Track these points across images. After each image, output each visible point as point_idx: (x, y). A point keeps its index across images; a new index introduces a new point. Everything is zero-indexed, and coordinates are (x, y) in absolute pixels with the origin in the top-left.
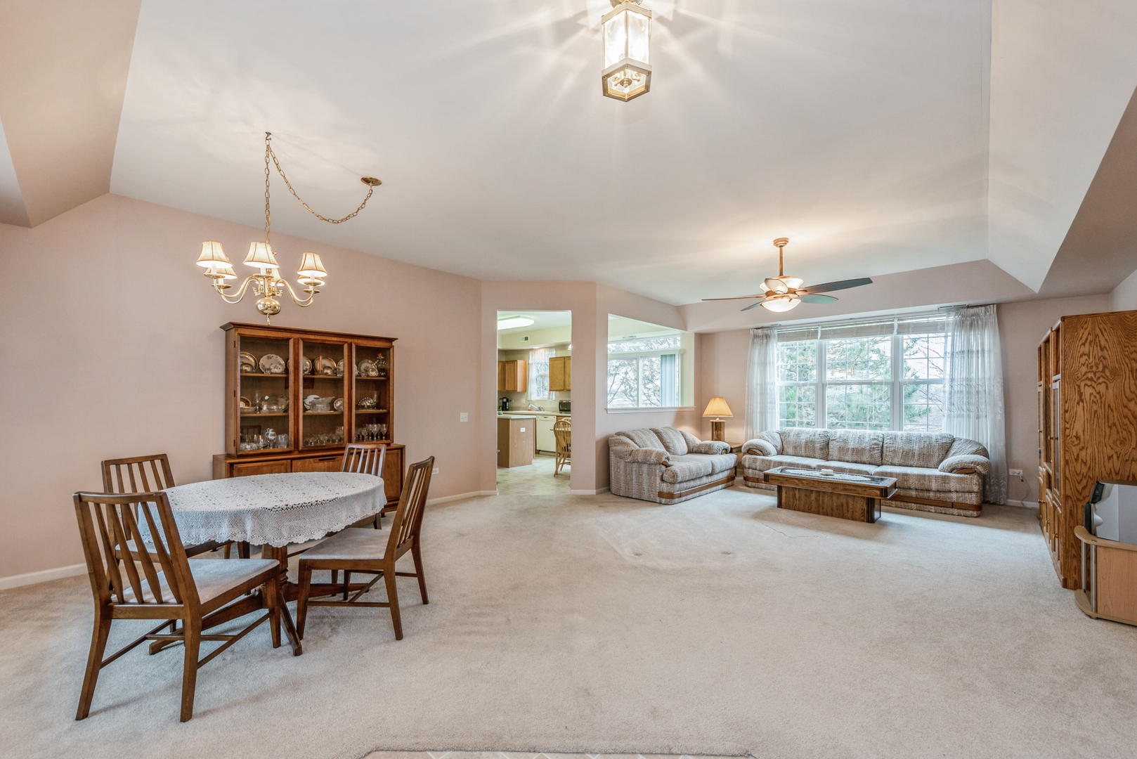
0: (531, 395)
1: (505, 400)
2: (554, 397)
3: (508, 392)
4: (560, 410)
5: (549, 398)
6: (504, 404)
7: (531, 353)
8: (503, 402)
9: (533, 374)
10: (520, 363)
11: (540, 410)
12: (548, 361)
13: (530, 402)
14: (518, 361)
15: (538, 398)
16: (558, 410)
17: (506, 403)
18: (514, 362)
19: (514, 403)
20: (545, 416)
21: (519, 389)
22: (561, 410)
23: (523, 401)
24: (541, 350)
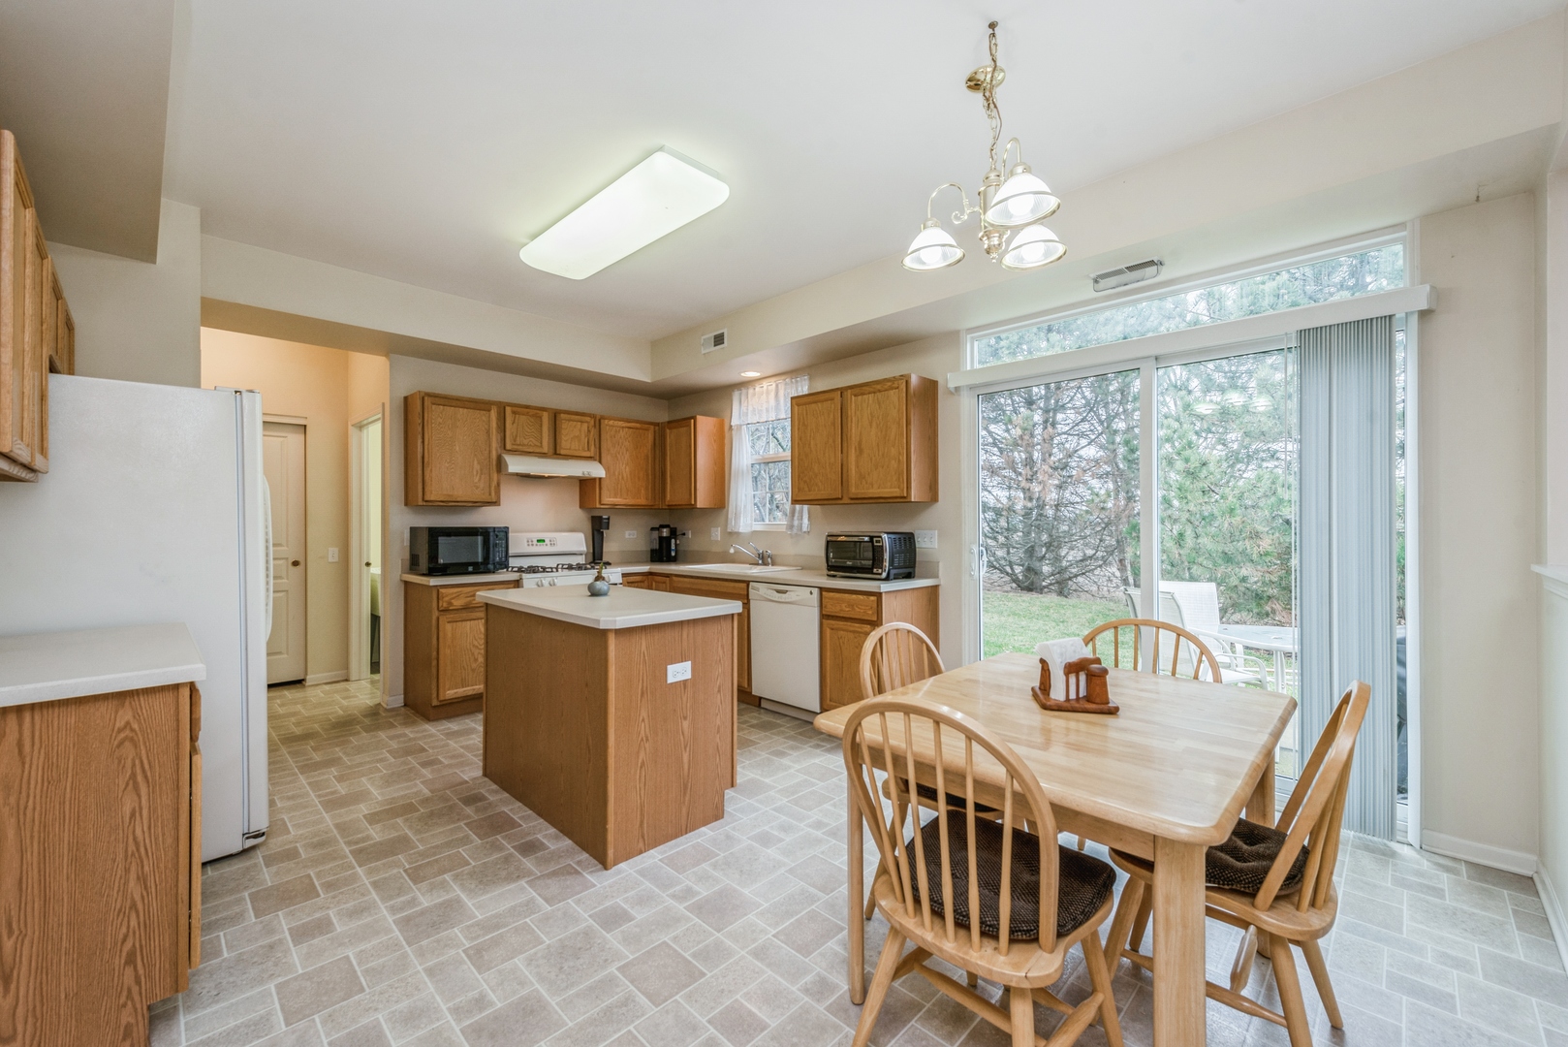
0: (737, 516)
1: (665, 533)
2: (806, 521)
3: (672, 509)
4: (830, 568)
5: (791, 527)
6: (664, 542)
7: (736, 395)
8: (661, 539)
9: (745, 454)
10: (705, 425)
11: (765, 564)
12: (785, 411)
13: (733, 535)
14: (699, 418)
15: (758, 527)
16: (824, 565)
17: (668, 540)
18: (686, 423)
19: (692, 540)
20: (781, 586)
21: (702, 500)
22: (834, 568)
23: (717, 534)
24: (765, 384)
